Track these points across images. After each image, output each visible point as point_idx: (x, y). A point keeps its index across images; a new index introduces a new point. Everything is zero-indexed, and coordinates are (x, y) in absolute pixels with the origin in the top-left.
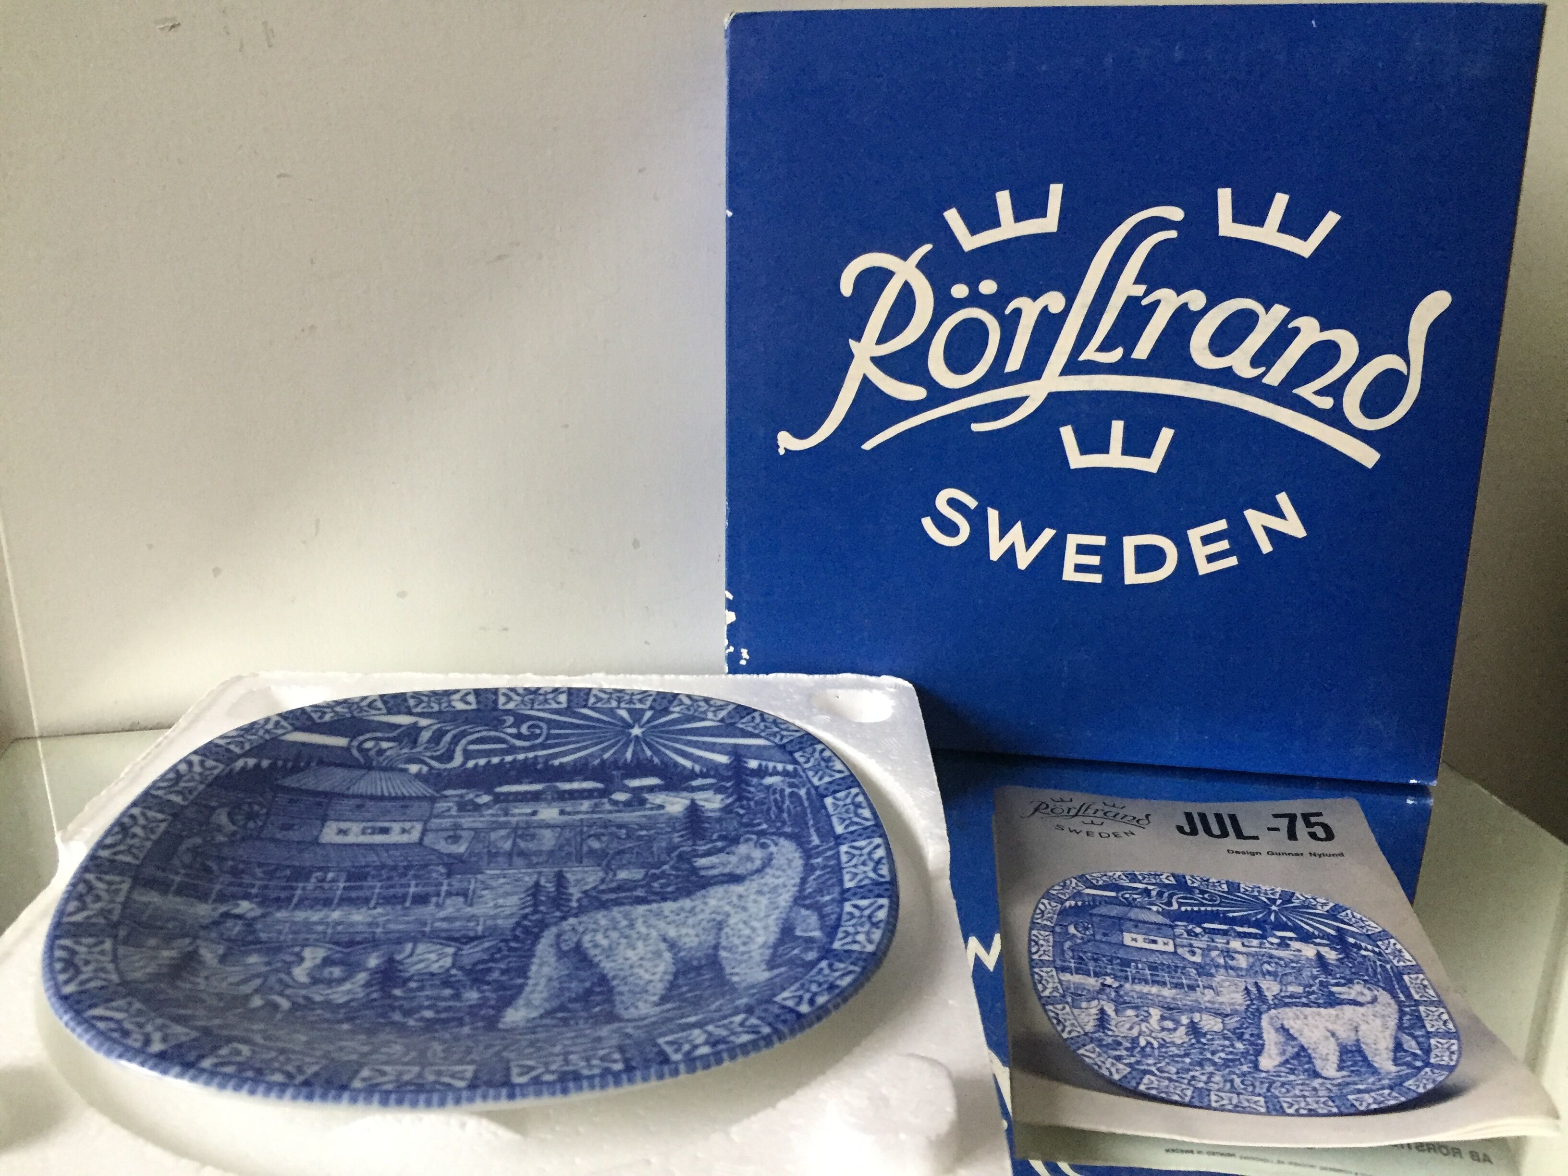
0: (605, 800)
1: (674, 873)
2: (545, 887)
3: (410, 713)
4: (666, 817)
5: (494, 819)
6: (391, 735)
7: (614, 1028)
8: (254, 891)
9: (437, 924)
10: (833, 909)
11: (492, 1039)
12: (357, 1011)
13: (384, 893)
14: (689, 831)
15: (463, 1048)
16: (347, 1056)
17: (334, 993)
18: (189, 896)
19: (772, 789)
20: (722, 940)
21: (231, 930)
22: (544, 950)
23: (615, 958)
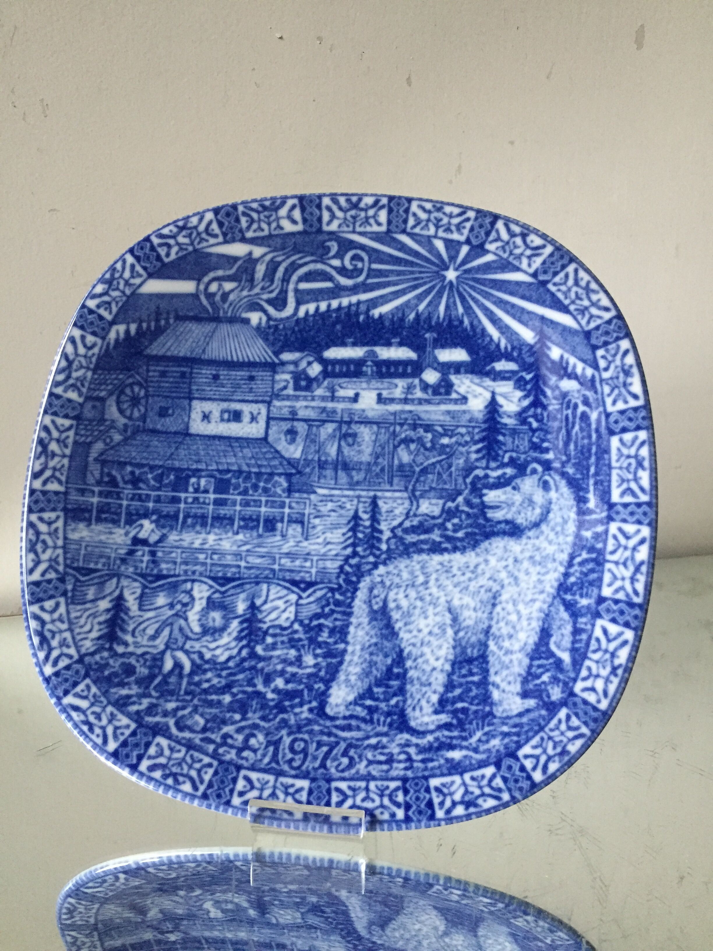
0: (417, 381)
1: (466, 509)
2: (361, 519)
3: (244, 240)
4: (467, 417)
5: (323, 404)
6: (231, 272)
7: (403, 742)
8: (151, 505)
9: (283, 561)
10: (586, 624)
11: (322, 733)
12: (234, 674)
13: (243, 513)
14: (485, 444)
15: (302, 745)
16: (229, 753)
17: (217, 647)
18: (106, 520)
19: (566, 400)
20: (493, 623)
21: (142, 561)
22: (360, 608)
23: (411, 627)
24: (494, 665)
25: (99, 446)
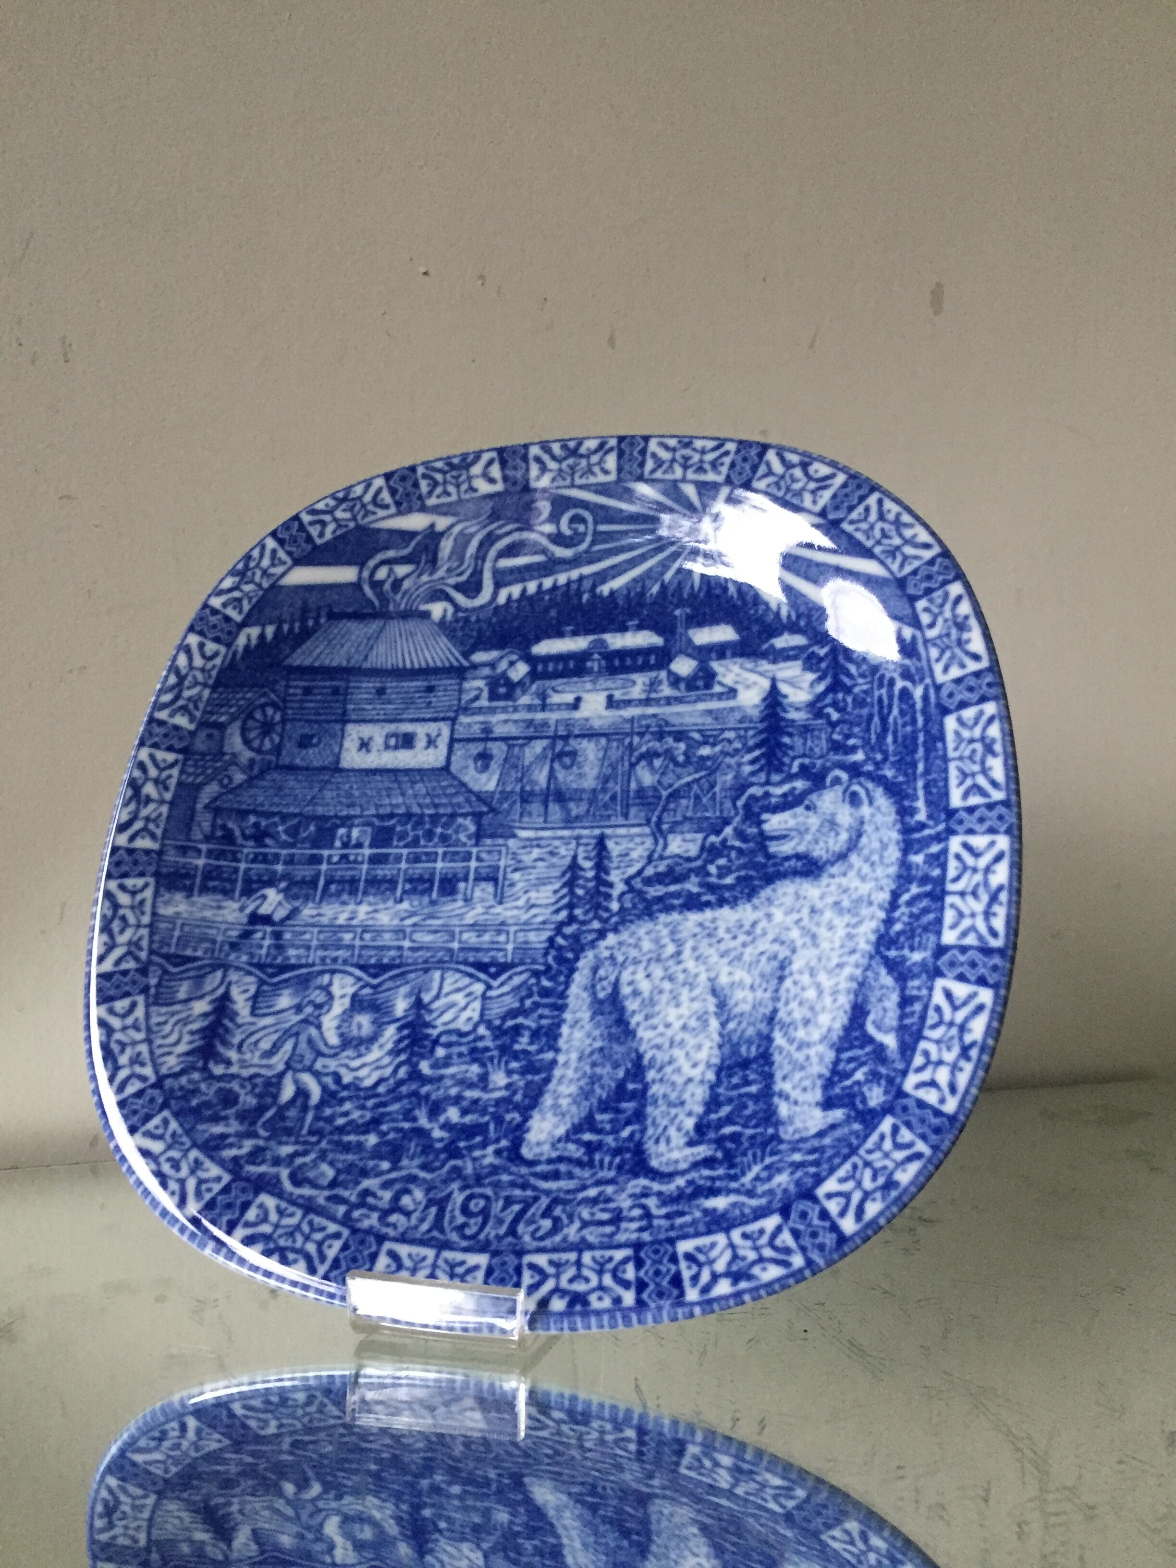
0: (663, 674)
1: (737, 844)
2: (582, 869)
3: (423, 509)
4: (738, 715)
5: (529, 716)
6: (405, 552)
7: (638, 1190)
8: (279, 868)
9: (465, 936)
10: (919, 988)
11: (513, 1184)
12: (384, 1104)
13: (410, 871)
14: (763, 750)
15: (482, 1203)
16: (368, 1217)
17: (363, 1065)
18: (214, 890)
19: (877, 676)
20: (780, 1005)
21: (261, 947)
22: (577, 997)
23: (655, 1021)
24: (781, 1067)
25: (213, 788)
